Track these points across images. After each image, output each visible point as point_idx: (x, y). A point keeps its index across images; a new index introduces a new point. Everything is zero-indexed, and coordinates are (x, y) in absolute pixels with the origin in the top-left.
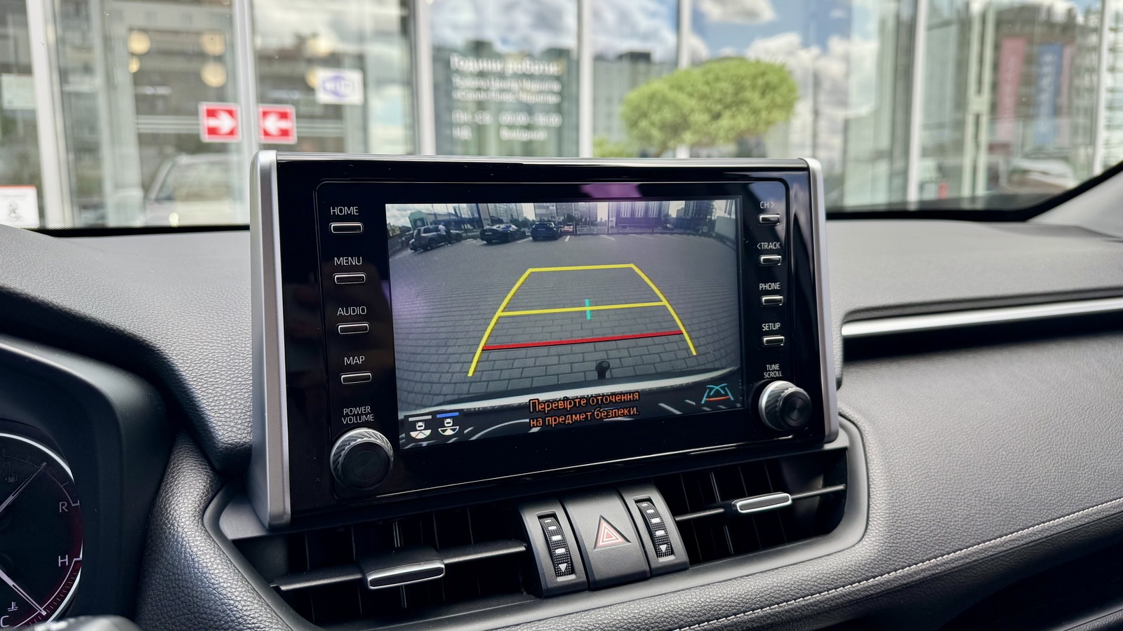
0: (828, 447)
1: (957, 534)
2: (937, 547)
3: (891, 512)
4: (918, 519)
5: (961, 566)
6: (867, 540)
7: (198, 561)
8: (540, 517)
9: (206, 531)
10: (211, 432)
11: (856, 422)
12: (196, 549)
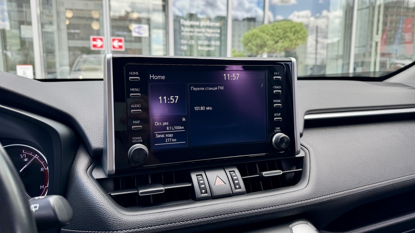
1: (340, 186)
2: (333, 190)
3: (317, 178)
4: (326, 181)
5: (341, 197)
6: (308, 187)
7: (85, 185)
9: (88, 175)
10: (90, 144)
11: (307, 148)
12: (84, 181)
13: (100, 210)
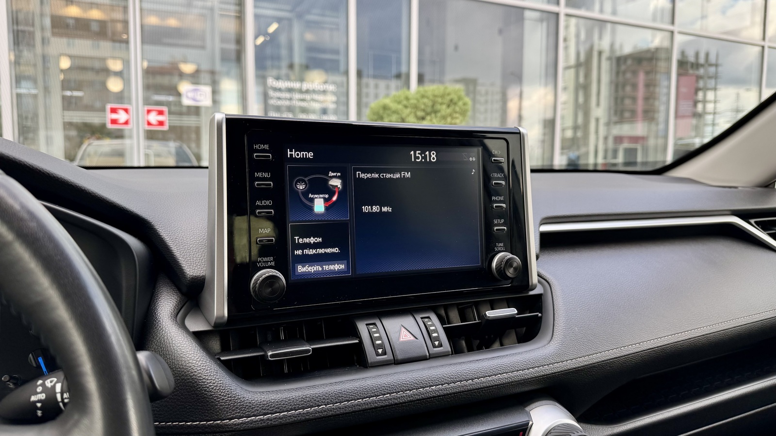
0: (531, 293)
8: (367, 325)
13: (204, 382)
